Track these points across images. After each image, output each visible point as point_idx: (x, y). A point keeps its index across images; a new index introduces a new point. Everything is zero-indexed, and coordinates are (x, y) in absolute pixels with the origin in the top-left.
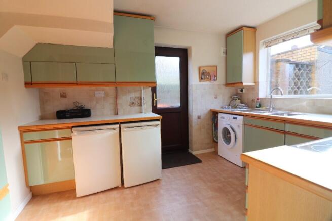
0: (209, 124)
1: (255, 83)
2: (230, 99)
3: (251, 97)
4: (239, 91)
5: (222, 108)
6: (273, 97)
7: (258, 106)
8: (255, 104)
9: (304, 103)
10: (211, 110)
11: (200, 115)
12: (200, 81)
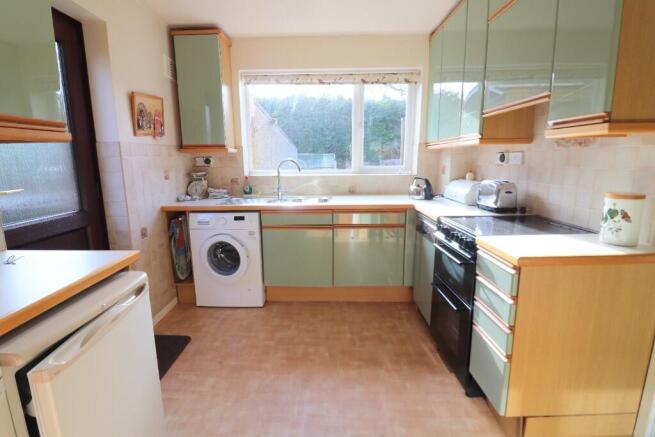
0: (162, 245)
1: (236, 148)
2: (187, 180)
3: (229, 174)
4: (200, 162)
5: (178, 200)
6: (281, 175)
7: (248, 190)
8: (238, 188)
9: (315, 183)
10: (163, 210)
11: (143, 226)
12: (135, 134)
